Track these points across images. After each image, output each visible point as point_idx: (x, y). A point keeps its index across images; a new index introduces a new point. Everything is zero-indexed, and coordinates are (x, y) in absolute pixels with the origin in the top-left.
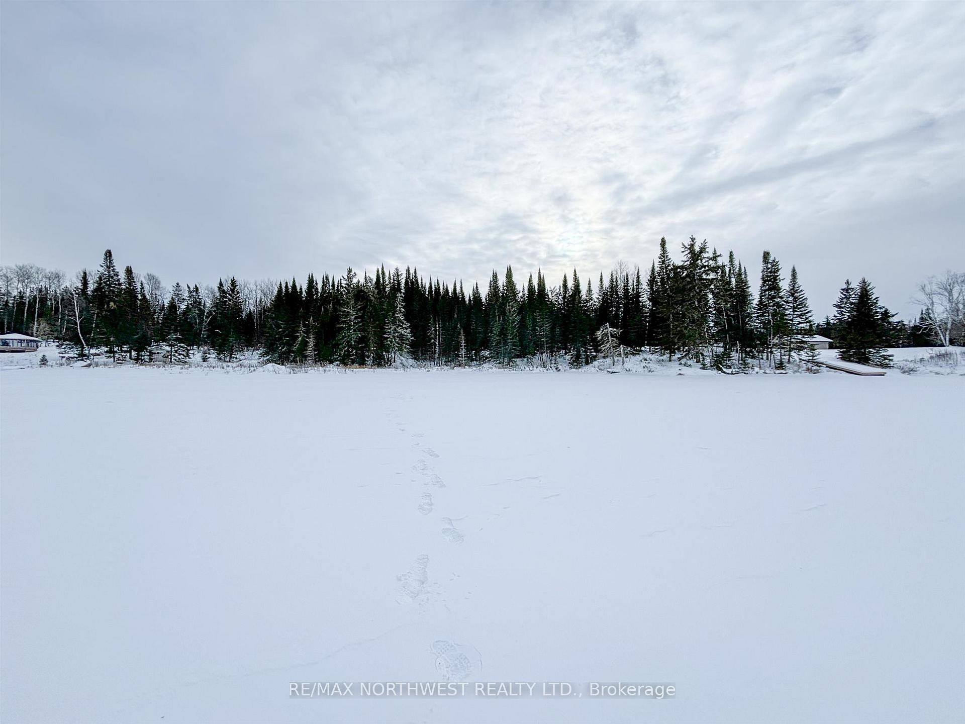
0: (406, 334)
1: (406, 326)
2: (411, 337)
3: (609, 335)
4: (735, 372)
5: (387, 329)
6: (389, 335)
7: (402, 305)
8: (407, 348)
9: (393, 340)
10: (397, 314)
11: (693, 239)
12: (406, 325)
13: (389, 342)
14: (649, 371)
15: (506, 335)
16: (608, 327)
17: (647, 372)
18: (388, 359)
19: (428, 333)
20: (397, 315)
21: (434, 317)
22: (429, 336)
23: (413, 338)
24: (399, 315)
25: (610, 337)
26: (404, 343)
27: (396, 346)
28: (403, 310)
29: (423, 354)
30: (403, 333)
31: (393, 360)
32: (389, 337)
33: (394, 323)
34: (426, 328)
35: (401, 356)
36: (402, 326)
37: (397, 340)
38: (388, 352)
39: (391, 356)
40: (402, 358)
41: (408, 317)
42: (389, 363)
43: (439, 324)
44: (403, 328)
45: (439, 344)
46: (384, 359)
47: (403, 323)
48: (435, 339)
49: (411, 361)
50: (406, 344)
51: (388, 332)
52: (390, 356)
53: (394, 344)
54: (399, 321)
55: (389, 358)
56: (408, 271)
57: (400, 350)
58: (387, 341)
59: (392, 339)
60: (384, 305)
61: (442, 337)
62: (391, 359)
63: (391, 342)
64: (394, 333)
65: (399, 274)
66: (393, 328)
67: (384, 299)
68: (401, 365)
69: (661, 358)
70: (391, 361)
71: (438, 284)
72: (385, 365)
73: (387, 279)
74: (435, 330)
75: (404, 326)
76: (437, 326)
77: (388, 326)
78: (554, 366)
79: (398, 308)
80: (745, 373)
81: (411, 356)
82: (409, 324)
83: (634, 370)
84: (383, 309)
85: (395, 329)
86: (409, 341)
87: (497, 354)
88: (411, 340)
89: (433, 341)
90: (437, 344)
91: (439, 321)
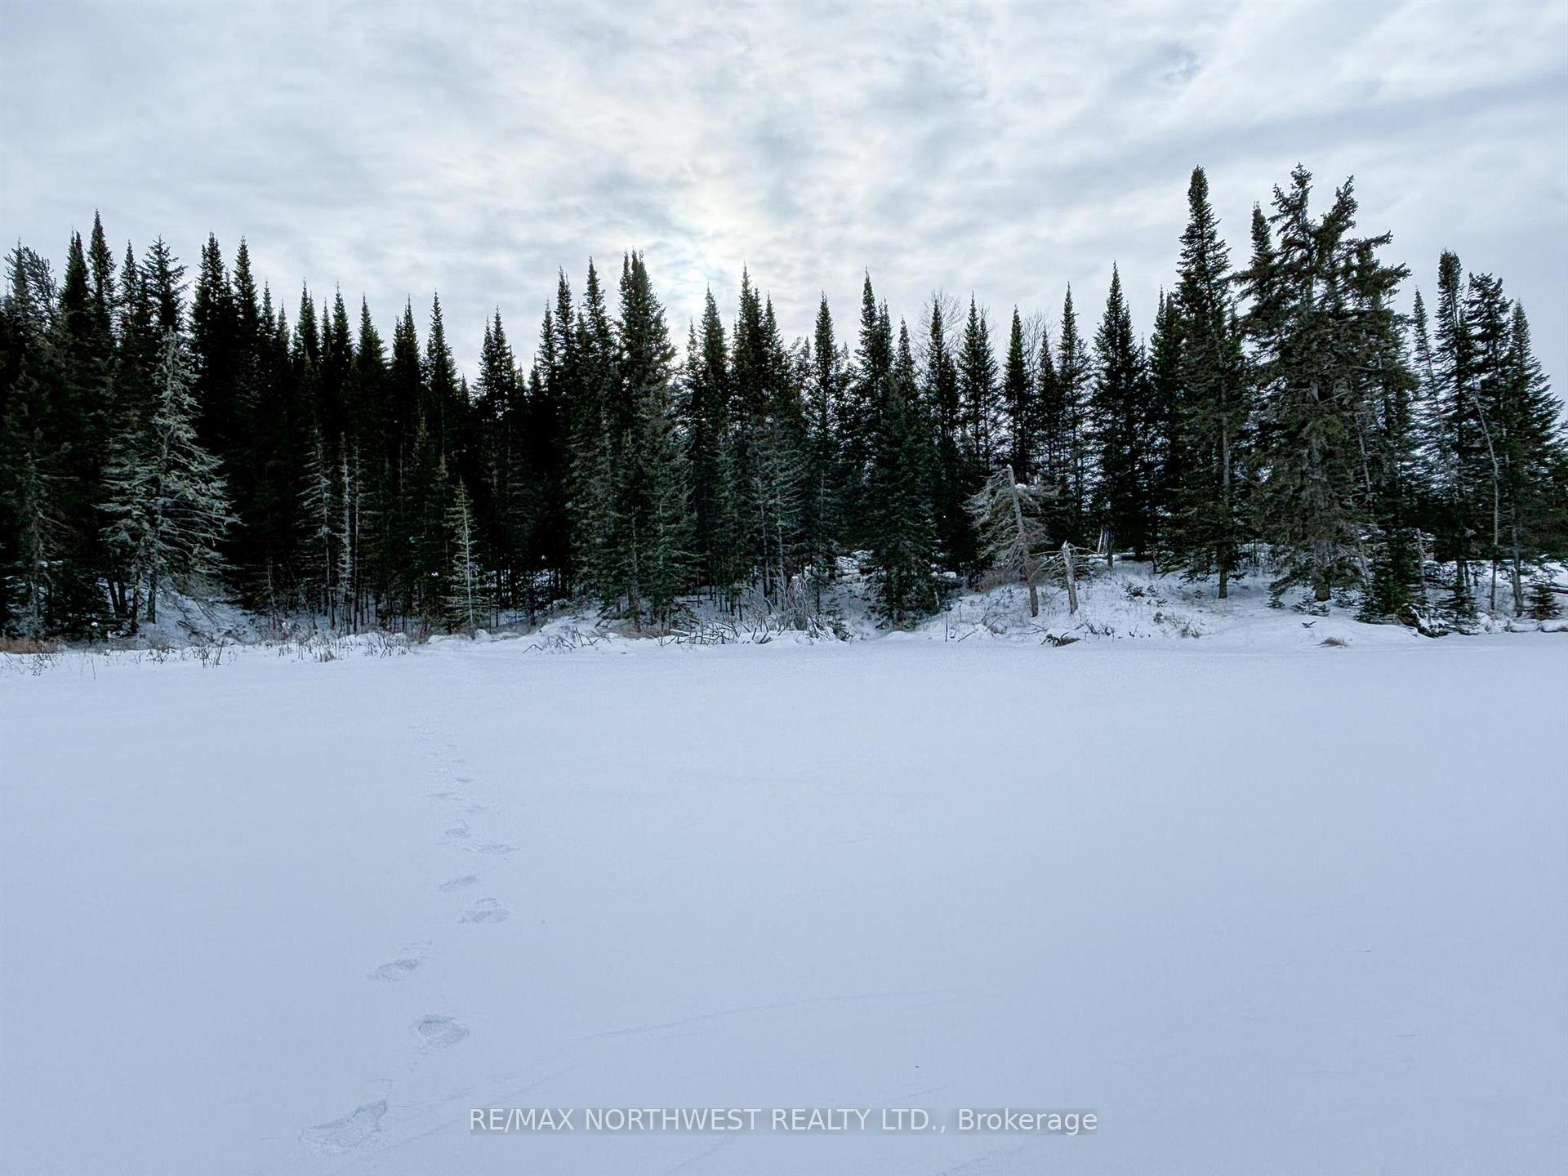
0: (203, 501)
1: (201, 468)
2: (229, 513)
3: (1017, 508)
4: (1437, 630)
5: (118, 477)
6: (123, 504)
7: (186, 381)
8: (209, 562)
9: (146, 526)
10: (162, 415)
11: (1301, 180)
12: (202, 463)
13: (124, 535)
14: (1184, 633)
15: (646, 504)
16: (1013, 479)
17: (1174, 634)
18: (121, 607)
19: (305, 498)
20: (160, 421)
21: (331, 436)
22: (307, 513)
23: (235, 519)
24: (169, 422)
25: (1019, 515)
26: (195, 539)
27: (160, 552)
28: (192, 401)
29: (279, 587)
30: (190, 494)
31: (142, 613)
32: (128, 514)
33: (148, 448)
34: (295, 479)
35: (181, 593)
36: (185, 468)
37: (164, 528)
38: (123, 578)
39: (137, 593)
40: (189, 603)
41: (210, 433)
42: (127, 625)
43: (351, 463)
44: (192, 477)
45: (352, 544)
46: (100, 607)
47: (189, 455)
48: (334, 523)
49: (228, 616)
50: (207, 543)
51: (122, 492)
52: (128, 594)
53: (152, 544)
54: (172, 447)
55: (124, 603)
56: (212, 255)
57: (180, 564)
58: (115, 532)
59: (138, 520)
60: (103, 385)
61: (362, 517)
62: (135, 608)
63: (136, 535)
64: (148, 493)
65: (171, 268)
66: (143, 473)
67: (104, 358)
68: (182, 632)
69: (1192, 587)
70: (133, 615)
71: (341, 317)
72: (103, 634)
73: (116, 276)
74: (337, 489)
75: (195, 467)
76: (345, 469)
77: (121, 465)
78: (829, 623)
79: (167, 393)
80: (1462, 632)
81: (232, 593)
82: (216, 462)
83: (1122, 631)
84: (101, 402)
85: (155, 481)
86: (220, 534)
87: (617, 580)
88: (230, 526)
89: (326, 529)
90: (346, 541)
91: (351, 453)
